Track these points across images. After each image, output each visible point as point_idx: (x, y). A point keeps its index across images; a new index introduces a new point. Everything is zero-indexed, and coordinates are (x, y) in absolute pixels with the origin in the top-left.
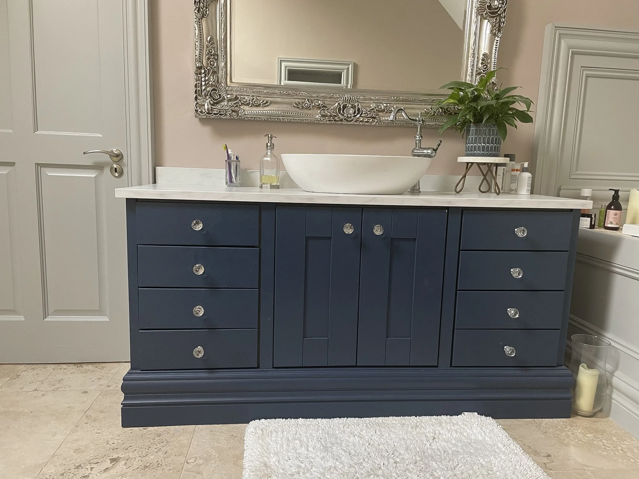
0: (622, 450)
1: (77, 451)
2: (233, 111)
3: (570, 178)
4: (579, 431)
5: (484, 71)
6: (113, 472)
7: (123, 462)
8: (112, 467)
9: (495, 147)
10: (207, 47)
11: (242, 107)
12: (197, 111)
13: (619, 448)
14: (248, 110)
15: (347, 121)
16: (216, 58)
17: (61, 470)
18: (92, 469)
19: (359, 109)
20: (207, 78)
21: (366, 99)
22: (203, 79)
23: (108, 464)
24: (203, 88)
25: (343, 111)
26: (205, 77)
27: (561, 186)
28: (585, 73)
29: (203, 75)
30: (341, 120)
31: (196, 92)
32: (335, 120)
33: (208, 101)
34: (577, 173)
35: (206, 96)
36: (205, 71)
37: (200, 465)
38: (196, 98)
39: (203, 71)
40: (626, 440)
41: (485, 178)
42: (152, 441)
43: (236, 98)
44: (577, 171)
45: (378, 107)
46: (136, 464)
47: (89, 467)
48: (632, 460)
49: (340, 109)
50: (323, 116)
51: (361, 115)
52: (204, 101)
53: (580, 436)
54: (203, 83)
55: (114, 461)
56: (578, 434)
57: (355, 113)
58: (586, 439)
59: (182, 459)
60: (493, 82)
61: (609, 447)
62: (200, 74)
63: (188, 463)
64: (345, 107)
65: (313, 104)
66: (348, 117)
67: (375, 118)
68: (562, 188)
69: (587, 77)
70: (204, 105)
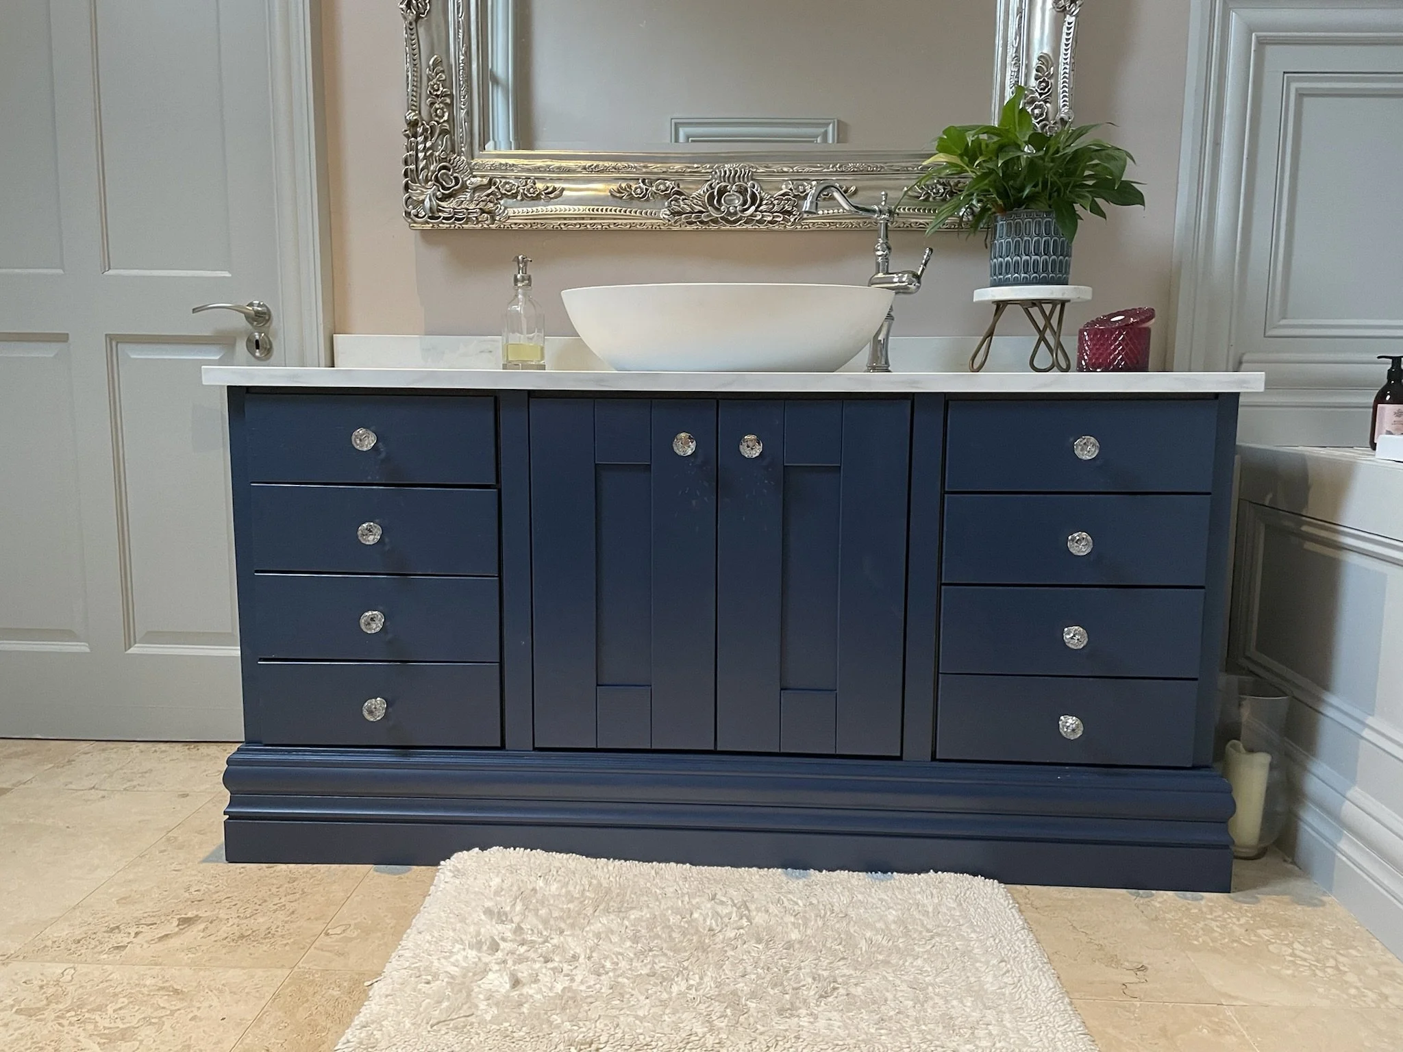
0: (1337, 968)
1: (123, 901)
2: (483, 211)
3: (1267, 334)
4: (1243, 921)
5: (1041, 94)
6: (174, 943)
7: (202, 926)
8: (176, 934)
9: (1054, 261)
10: (429, 80)
11: (502, 202)
12: (408, 214)
13: (1332, 963)
14: (517, 212)
15: (728, 221)
16: (448, 101)
17: (78, 933)
18: (137, 934)
19: (754, 196)
20: (429, 144)
21: (771, 174)
22: (421, 147)
23: (173, 926)
24: (422, 165)
25: (719, 201)
26: (426, 140)
27: (1244, 354)
28: (1294, 86)
29: (420, 139)
30: (715, 221)
31: (406, 175)
32: (702, 222)
33: (430, 191)
34: (1283, 322)
35: (427, 181)
36: (425, 130)
37: (351, 939)
38: (407, 187)
39: (420, 130)
40: (1355, 948)
41: (1042, 338)
42: (274, 890)
43: (491, 183)
44: (1284, 318)
45: (797, 189)
46: (225, 930)
47: (133, 930)
48: (1353, 991)
49: (711, 197)
50: (674, 213)
51: (760, 205)
52: (422, 193)
53: (1239, 931)
54: (421, 155)
55: (186, 922)
56: (1235, 928)
57: (745, 202)
58: (1253, 938)
59: (319, 926)
60: (1062, 119)
61: (1305, 960)
62: (415, 136)
63: (327, 934)
64: (722, 192)
65: (654, 189)
66: (729, 213)
67: (790, 213)
68: (1245, 358)
69: (1301, 95)
70: (423, 201)
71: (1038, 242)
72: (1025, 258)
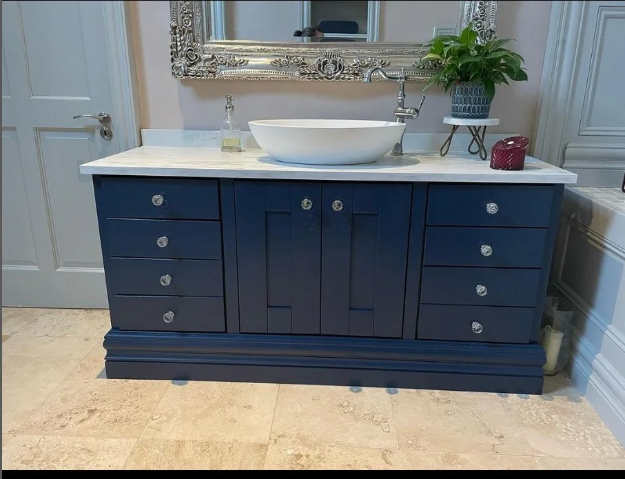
0: (584, 436)
1: (64, 400)
2: (210, 72)
3: (580, 134)
4: (546, 410)
5: (481, 16)
6: (87, 423)
7: (98, 415)
8: (87, 419)
9: (482, 107)
10: (181, 5)
11: (219, 67)
12: (173, 73)
13: (582, 433)
14: (225, 72)
15: (328, 78)
16: (191, 16)
17: (45, 418)
18: (70, 419)
19: (340, 65)
20: (182, 38)
21: (348, 54)
22: (178, 39)
23: (85, 415)
24: (179, 48)
25: (323, 68)
26: (181, 35)
27: (568, 144)
28: (604, 13)
29: (178, 35)
30: (321, 78)
31: (172, 54)
32: (315, 78)
33: (183, 62)
34: (587, 128)
35: (182, 57)
36: (180, 31)
37: (162, 422)
38: (172, 60)
39: (177, 31)
40: (593, 425)
41: (475, 139)
42: (129, 394)
43: (213, 57)
44: (588, 126)
45: (361, 62)
46: (108, 416)
47: (68, 417)
48: (590, 449)
49: (320, 66)
50: (302, 74)
51: (343, 70)
52: (180, 63)
53: (544, 416)
54: (179, 44)
55: (91, 412)
56: (542, 414)
57: (335, 70)
58: (550, 420)
59: (148, 415)
60: (491, 30)
61: (571, 432)
62: (175, 34)
63: (152, 419)
64: (325, 63)
65: (292, 61)
66: (328, 74)
67: (357, 74)
68: (568, 145)
69: (607, 17)
70: (181, 67)
71: (475, 98)
72: (469, 105)
